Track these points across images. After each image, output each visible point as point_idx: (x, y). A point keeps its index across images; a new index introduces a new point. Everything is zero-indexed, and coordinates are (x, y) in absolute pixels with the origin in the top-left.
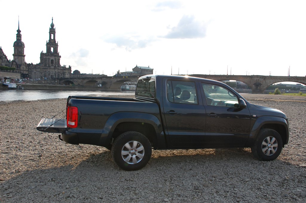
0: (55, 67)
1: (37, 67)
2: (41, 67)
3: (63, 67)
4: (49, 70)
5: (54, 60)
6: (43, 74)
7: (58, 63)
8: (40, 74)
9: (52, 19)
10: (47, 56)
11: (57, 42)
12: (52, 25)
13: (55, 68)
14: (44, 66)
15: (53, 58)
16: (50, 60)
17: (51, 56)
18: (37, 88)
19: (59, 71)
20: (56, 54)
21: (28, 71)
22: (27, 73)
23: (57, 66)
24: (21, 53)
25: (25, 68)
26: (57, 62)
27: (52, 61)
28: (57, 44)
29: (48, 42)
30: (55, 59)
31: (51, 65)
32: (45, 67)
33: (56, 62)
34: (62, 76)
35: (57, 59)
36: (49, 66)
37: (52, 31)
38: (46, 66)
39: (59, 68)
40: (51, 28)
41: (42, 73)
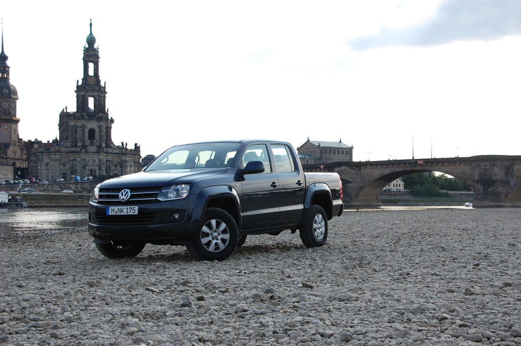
0: (100, 147)
1: (52, 149)
2: (63, 149)
3: (118, 147)
4: (83, 156)
5: (97, 130)
6: (68, 166)
7: (107, 136)
8: (61, 166)
9: (91, 25)
10: (79, 119)
11: (102, 84)
12: (91, 41)
13: (99, 149)
14: (72, 146)
15: (93, 125)
16: (87, 131)
17: (89, 120)
18: (58, 203)
19: (110, 158)
20: (101, 114)
21: (27, 160)
22: (24, 165)
23: (104, 145)
24: (9, 114)
25: (19, 152)
26: (104, 134)
27: (92, 132)
28: (105, 87)
29: (80, 83)
30: (100, 127)
31: (88, 142)
32: (73, 149)
33: (101, 135)
34: (117, 170)
35: (104, 126)
36: (84, 146)
37: (91, 55)
38: (76, 146)
39: (110, 150)
40: (87, 46)
41: (64, 165)
